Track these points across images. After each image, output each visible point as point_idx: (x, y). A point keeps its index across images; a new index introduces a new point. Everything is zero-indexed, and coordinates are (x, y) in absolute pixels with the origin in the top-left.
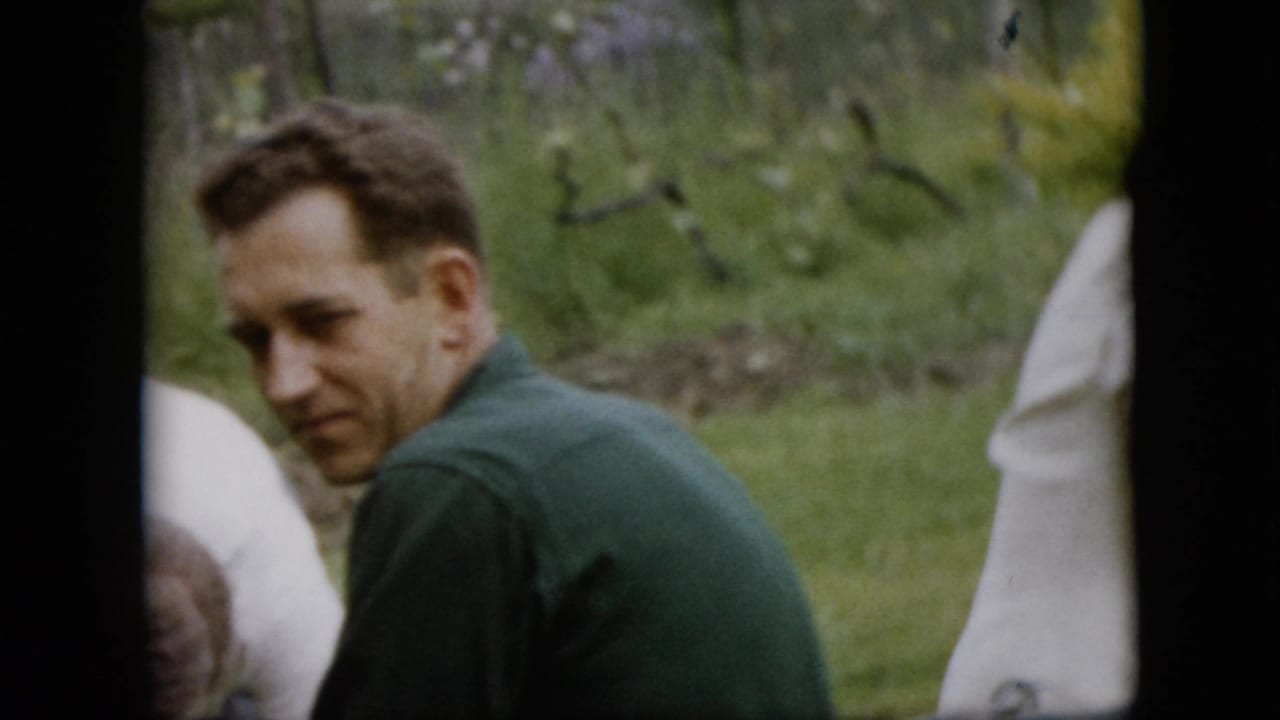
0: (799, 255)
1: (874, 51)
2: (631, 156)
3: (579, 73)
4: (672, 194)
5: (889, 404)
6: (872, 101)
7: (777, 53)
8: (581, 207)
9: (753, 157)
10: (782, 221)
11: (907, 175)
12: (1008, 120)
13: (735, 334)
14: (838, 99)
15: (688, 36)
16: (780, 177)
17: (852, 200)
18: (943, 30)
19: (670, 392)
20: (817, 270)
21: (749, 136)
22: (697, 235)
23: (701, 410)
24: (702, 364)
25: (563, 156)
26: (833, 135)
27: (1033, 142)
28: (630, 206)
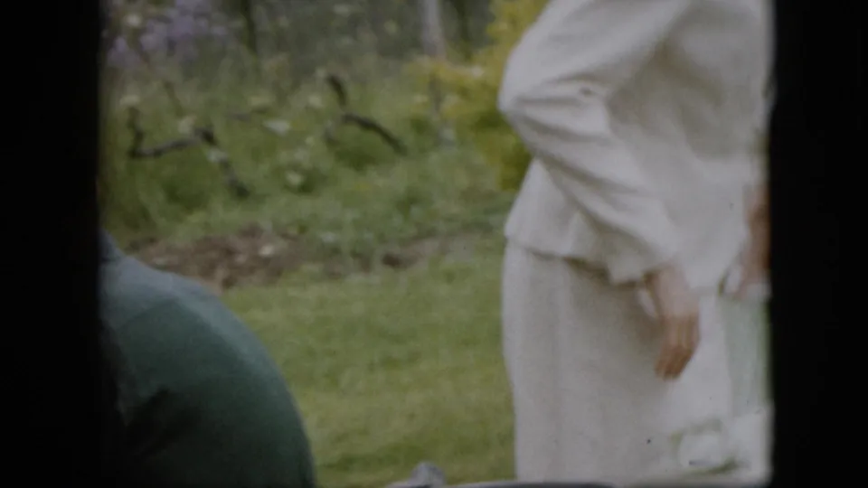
0: (295, 179)
1: (346, 41)
2: (180, 112)
3: (145, 56)
4: (209, 138)
5: (356, 279)
6: (344, 76)
7: (280, 43)
8: (146, 146)
9: (263, 111)
10: (284, 157)
11: (368, 125)
12: (435, 89)
13: (252, 232)
14: (321, 73)
15: (218, 30)
16: (281, 126)
17: (330, 141)
18: (391, 28)
19: (207, 272)
20: (306, 189)
21: (259, 99)
22: (225, 165)
23: (228, 283)
24: (229, 252)
25: (134, 112)
26: (317, 98)
27: (451, 103)
28: (180, 145)
